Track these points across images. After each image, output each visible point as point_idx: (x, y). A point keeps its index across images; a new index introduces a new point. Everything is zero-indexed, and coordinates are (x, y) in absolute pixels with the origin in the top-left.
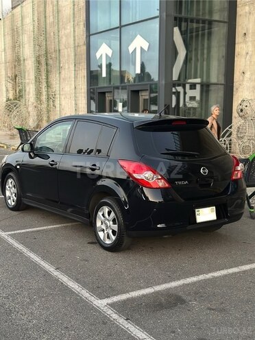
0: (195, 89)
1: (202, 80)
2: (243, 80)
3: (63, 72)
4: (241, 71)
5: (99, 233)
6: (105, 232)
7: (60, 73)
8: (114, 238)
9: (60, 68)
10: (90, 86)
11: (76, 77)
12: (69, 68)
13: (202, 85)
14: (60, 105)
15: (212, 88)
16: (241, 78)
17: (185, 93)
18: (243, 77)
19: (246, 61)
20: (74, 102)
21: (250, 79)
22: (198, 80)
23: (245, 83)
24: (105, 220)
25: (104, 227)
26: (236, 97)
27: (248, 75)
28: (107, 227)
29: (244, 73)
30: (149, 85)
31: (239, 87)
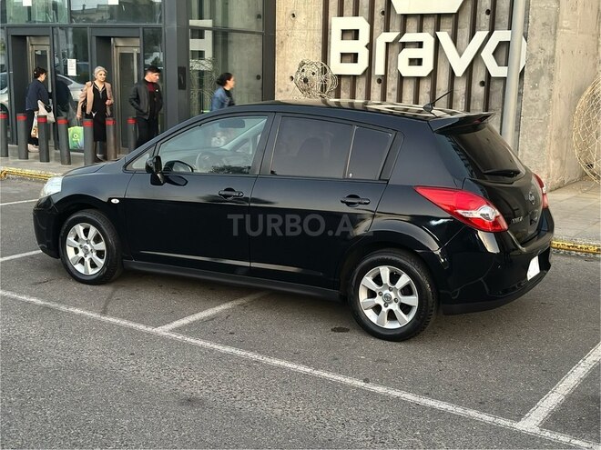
0: (201, 37)
1: (214, 23)
2: (293, 28)
4: (289, 12)
5: (365, 312)
6: (385, 310)
13: (215, 32)
15: (233, 37)
16: (290, 24)
18: (293, 22)
21: (306, 26)
22: (207, 23)
23: (297, 33)
24: (384, 289)
25: (379, 300)
26: (281, 55)
27: (301, 19)
28: (388, 300)
29: (294, 15)
30: (141, 29)
31: (286, 39)
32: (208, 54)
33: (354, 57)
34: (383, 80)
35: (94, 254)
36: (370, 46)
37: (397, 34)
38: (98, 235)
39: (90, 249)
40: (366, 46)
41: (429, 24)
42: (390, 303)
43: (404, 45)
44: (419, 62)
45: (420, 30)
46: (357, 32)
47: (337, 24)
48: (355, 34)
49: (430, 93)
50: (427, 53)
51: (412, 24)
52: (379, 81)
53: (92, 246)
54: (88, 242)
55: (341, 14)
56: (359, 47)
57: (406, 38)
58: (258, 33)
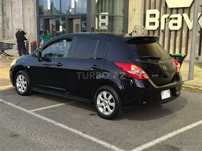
0: (105, 18)
1: (109, 14)
3: (14, 5)
4: (133, 9)
5: (99, 108)
6: (105, 107)
7: (12, 6)
8: (111, 111)
9: (12, 3)
10: (39, 15)
11: (23, 9)
12: (18, 3)
13: (109, 17)
14: (12, 26)
16: (133, 13)
17: (99, 21)
18: (134, 12)
19: (135, 3)
20: (22, 25)
21: (138, 13)
22: (107, 13)
23: (135, 16)
24: (104, 100)
25: (103, 104)
26: (130, 24)
27: (137, 11)
28: (106, 104)
29: (134, 10)
30: (81, 15)
31: (132, 18)
32: (107, 24)
33: (154, 24)
34: (164, 31)
35: (24, 85)
36: (159, 20)
37: (169, 15)
38: (25, 79)
39: (22, 83)
40: (158, 20)
41: (180, 11)
42: (107, 105)
43: (171, 19)
44: (176, 25)
45: (177, 13)
46: (155, 15)
47: (149, 12)
48: (154, 15)
49: (180, 36)
50: (179, 22)
51: (174, 11)
52: (163, 32)
53: (23, 82)
54: (22, 81)
55: (150, 9)
56: (155, 20)
57: (172, 16)
58: (122, 16)
